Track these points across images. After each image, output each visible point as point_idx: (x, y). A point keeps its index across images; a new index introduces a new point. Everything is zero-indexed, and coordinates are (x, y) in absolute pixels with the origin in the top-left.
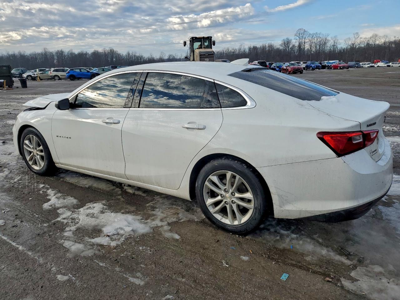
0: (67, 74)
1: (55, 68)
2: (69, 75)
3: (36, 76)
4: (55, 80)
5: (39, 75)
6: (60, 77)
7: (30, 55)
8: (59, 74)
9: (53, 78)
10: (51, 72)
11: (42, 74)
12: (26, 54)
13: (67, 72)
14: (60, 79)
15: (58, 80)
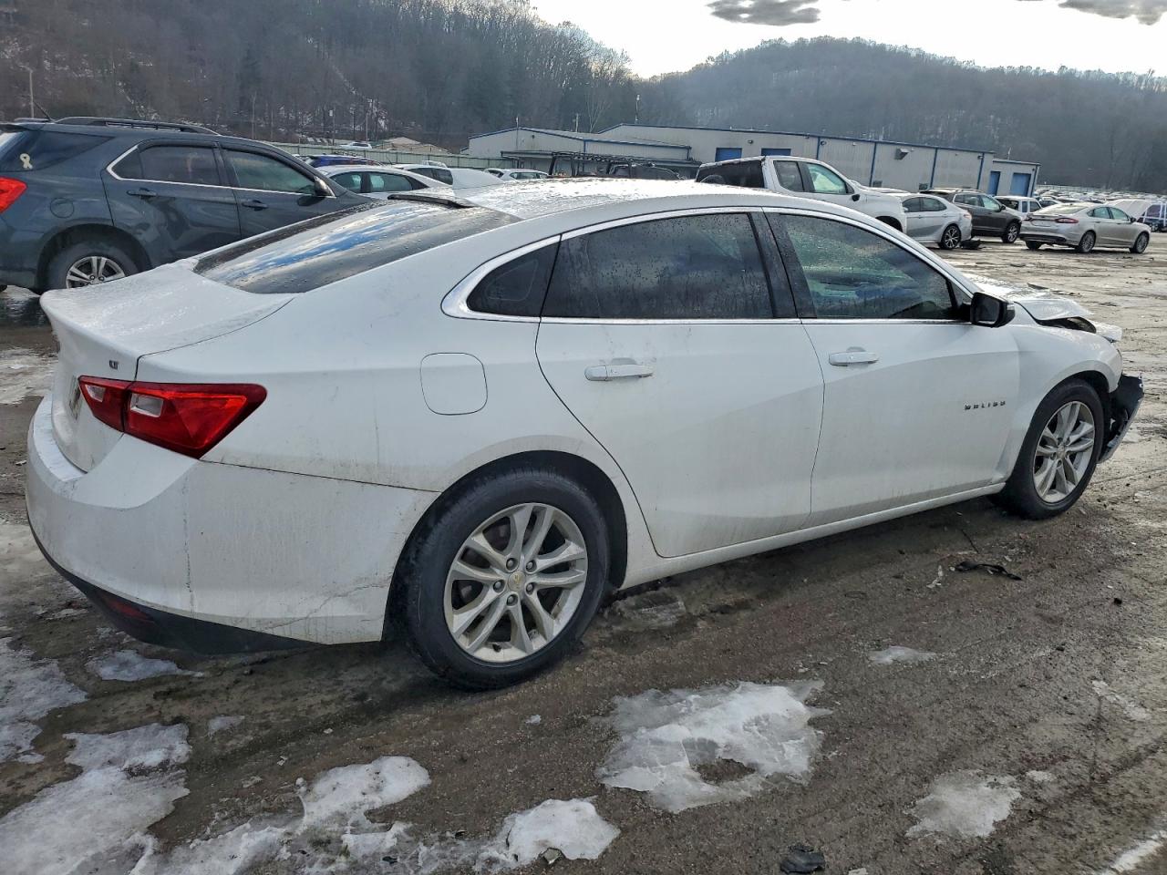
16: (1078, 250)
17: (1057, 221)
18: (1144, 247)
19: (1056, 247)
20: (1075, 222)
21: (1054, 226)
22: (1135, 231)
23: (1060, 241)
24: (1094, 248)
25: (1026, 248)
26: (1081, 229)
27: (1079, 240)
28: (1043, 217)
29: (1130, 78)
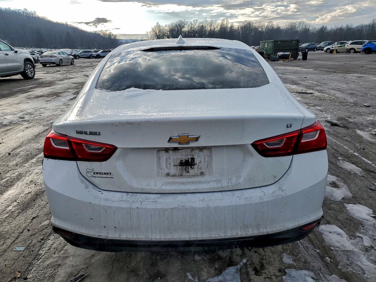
0: (363, 47)
1: (354, 41)
2: (365, 48)
3: (334, 48)
4: (350, 53)
5: (337, 48)
6: (357, 50)
7: (357, 27)
8: (356, 47)
9: (349, 51)
10: (348, 45)
11: (340, 47)
12: (353, 27)
13: (363, 45)
14: (356, 52)
15: (353, 53)
16: (58, 65)
17: (51, 57)
18: (74, 63)
19: (52, 65)
20: (56, 57)
21: (51, 58)
22: (70, 58)
23: (53, 63)
24: (63, 64)
25: (42, 66)
26: (58, 59)
27: (59, 62)
28: (46, 56)
29: (20, 11)
